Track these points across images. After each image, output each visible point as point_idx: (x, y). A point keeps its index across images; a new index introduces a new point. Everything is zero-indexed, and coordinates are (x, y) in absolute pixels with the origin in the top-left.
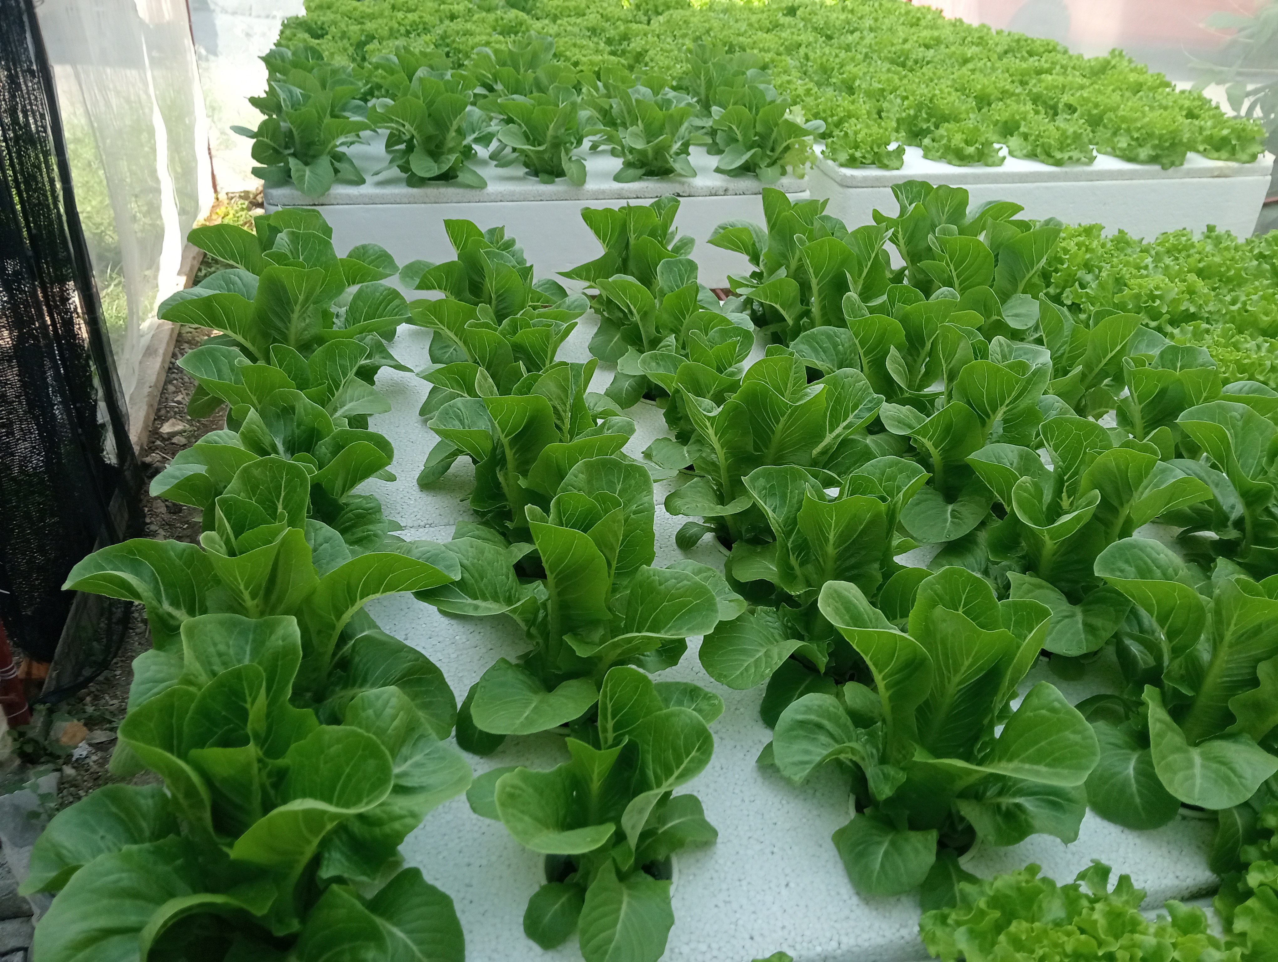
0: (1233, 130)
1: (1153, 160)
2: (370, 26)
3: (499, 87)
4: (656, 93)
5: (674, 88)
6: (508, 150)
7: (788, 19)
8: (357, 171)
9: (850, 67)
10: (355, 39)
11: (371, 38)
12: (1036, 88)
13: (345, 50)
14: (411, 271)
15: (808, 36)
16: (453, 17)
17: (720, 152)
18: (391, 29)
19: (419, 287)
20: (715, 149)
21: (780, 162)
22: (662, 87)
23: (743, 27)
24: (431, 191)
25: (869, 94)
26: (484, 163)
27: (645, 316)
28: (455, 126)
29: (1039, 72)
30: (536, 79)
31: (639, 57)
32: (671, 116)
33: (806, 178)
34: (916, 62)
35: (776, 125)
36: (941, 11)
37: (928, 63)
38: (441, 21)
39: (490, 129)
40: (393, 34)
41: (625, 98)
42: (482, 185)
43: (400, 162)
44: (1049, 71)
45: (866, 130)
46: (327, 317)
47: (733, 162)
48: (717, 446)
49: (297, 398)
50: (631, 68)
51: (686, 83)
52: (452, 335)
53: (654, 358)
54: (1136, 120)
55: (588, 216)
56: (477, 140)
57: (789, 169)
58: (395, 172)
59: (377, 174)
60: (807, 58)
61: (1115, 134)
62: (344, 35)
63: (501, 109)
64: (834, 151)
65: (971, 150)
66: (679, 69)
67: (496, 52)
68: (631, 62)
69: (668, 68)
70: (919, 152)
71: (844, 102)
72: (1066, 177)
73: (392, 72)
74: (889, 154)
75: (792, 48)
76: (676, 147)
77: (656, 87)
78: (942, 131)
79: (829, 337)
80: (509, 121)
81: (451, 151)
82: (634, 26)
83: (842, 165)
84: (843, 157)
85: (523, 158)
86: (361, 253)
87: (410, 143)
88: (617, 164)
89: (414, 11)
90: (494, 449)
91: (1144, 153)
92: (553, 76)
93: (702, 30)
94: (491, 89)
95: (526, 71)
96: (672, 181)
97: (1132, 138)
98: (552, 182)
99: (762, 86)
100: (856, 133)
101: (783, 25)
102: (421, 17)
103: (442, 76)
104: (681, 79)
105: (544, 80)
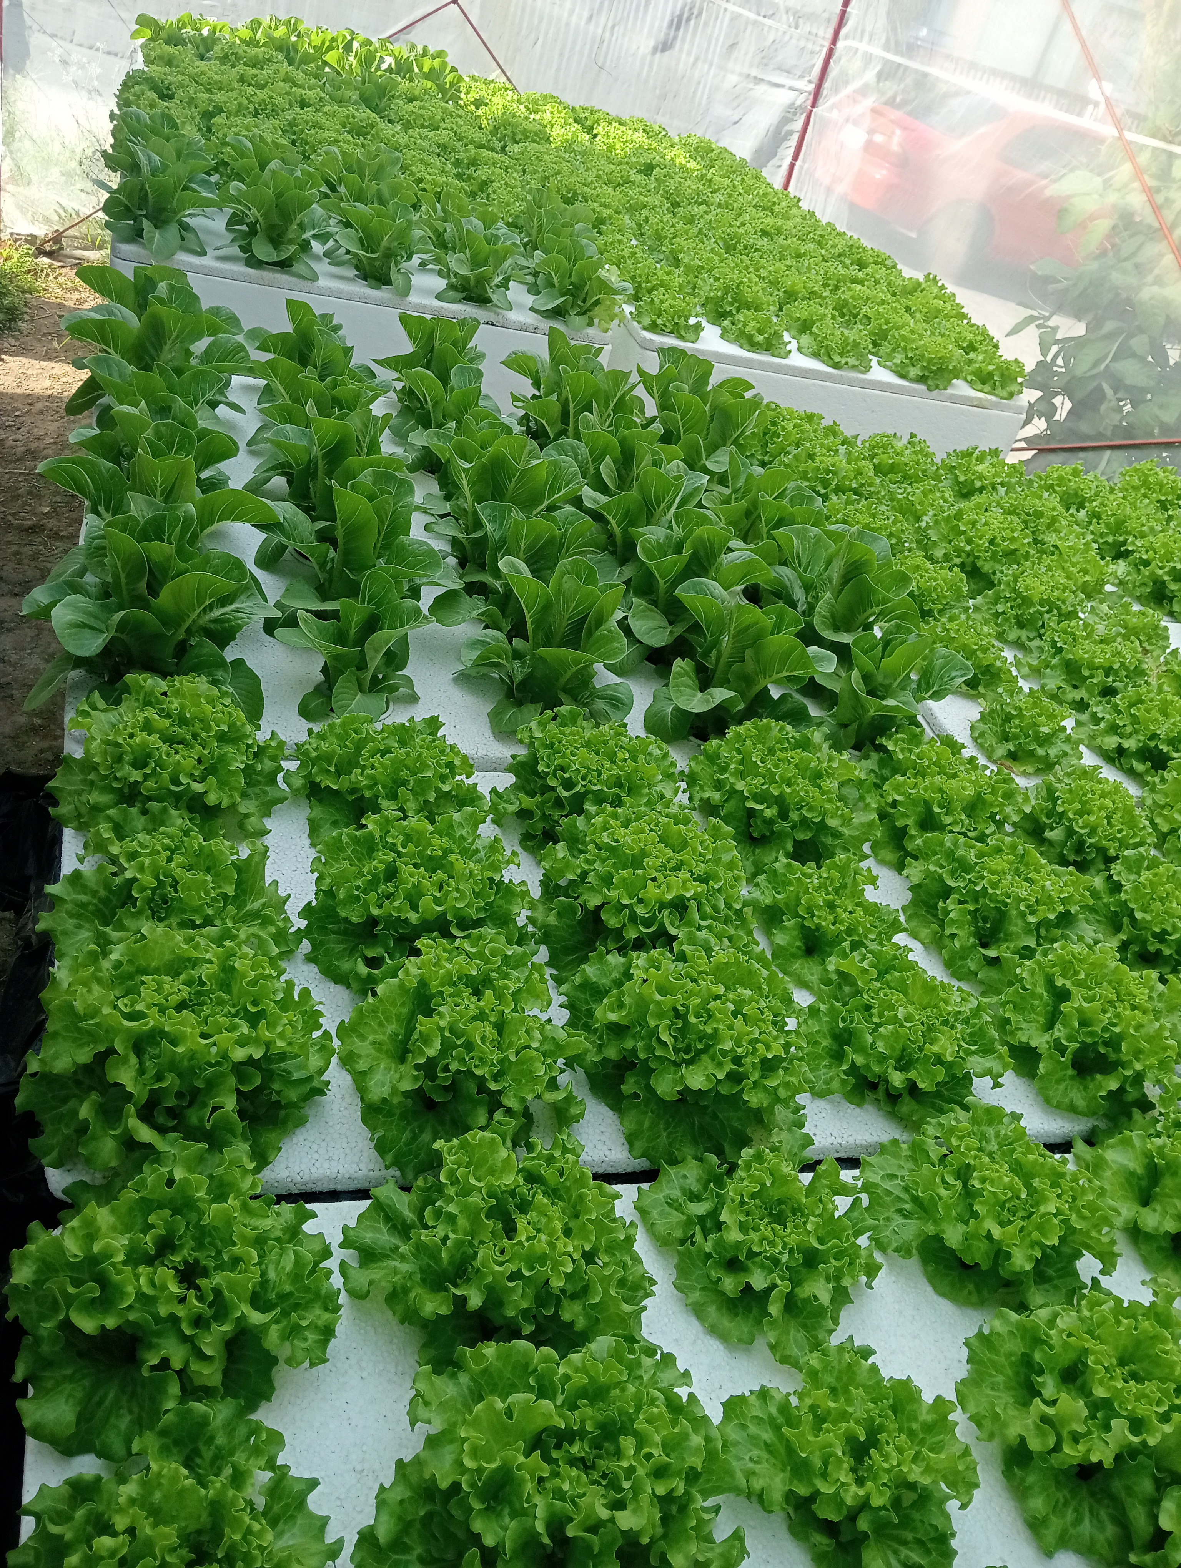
0: (998, 368)
1: (922, 379)
2: (220, 97)
3: (342, 189)
4: (487, 227)
5: (508, 225)
6: (342, 251)
7: (639, 178)
8: (201, 245)
9: (680, 241)
10: (203, 106)
11: (219, 110)
12: (845, 294)
13: (193, 118)
14: (253, 334)
15: (655, 200)
16: (303, 104)
17: (538, 293)
18: (240, 104)
19: (258, 348)
20: (534, 290)
21: (589, 314)
22: (494, 222)
23: (591, 176)
24: (267, 275)
25: (689, 269)
26: (317, 258)
27: (436, 404)
28: (298, 221)
29: (854, 281)
30: (379, 190)
31: (484, 185)
32: (496, 251)
33: (610, 333)
34: (746, 247)
35: (590, 279)
36: (799, 200)
37: (756, 250)
38: (291, 105)
39: (330, 229)
40: (240, 110)
41: (458, 225)
42: (314, 278)
43: (242, 243)
44: (861, 282)
45: (670, 301)
46: (188, 354)
47: (546, 304)
48: (468, 495)
49: (174, 400)
50: (473, 195)
51: (521, 222)
52: (281, 388)
53: (437, 434)
54: (914, 341)
55: (404, 320)
56: (315, 237)
57: (596, 321)
58: (235, 251)
59: (218, 249)
60: (647, 220)
61: (894, 350)
62: (192, 102)
63: (342, 212)
64: (640, 314)
65: (760, 338)
66: (518, 207)
67: (344, 154)
68: (475, 188)
69: (508, 204)
70: (718, 331)
71: (660, 269)
72: (840, 381)
73: (242, 154)
74: (688, 327)
75: (634, 209)
76: (498, 280)
77: (488, 221)
78: (740, 317)
79: (573, 448)
80: (348, 225)
81: (291, 242)
82: (485, 152)
83: (644, 329)
84: (647, 321)
85: (354, 261)
86: (216, 311)
87: (252, 226)
88: (441, 284)
89: (263, 87)
90: (310, 461)
91: (914, 372)
92: (395, 191)
93: (551, 172)
94: (333, 188)
95: (370, 181)
96: (487, 309)
97: (907, 357)
98: (378, 288)
99: (584, 242)
100: (662, 302)
101: (633, 183)
102: (271, 97)
103: (292, 173)
104: (517, 217)
105: (386, 193)
